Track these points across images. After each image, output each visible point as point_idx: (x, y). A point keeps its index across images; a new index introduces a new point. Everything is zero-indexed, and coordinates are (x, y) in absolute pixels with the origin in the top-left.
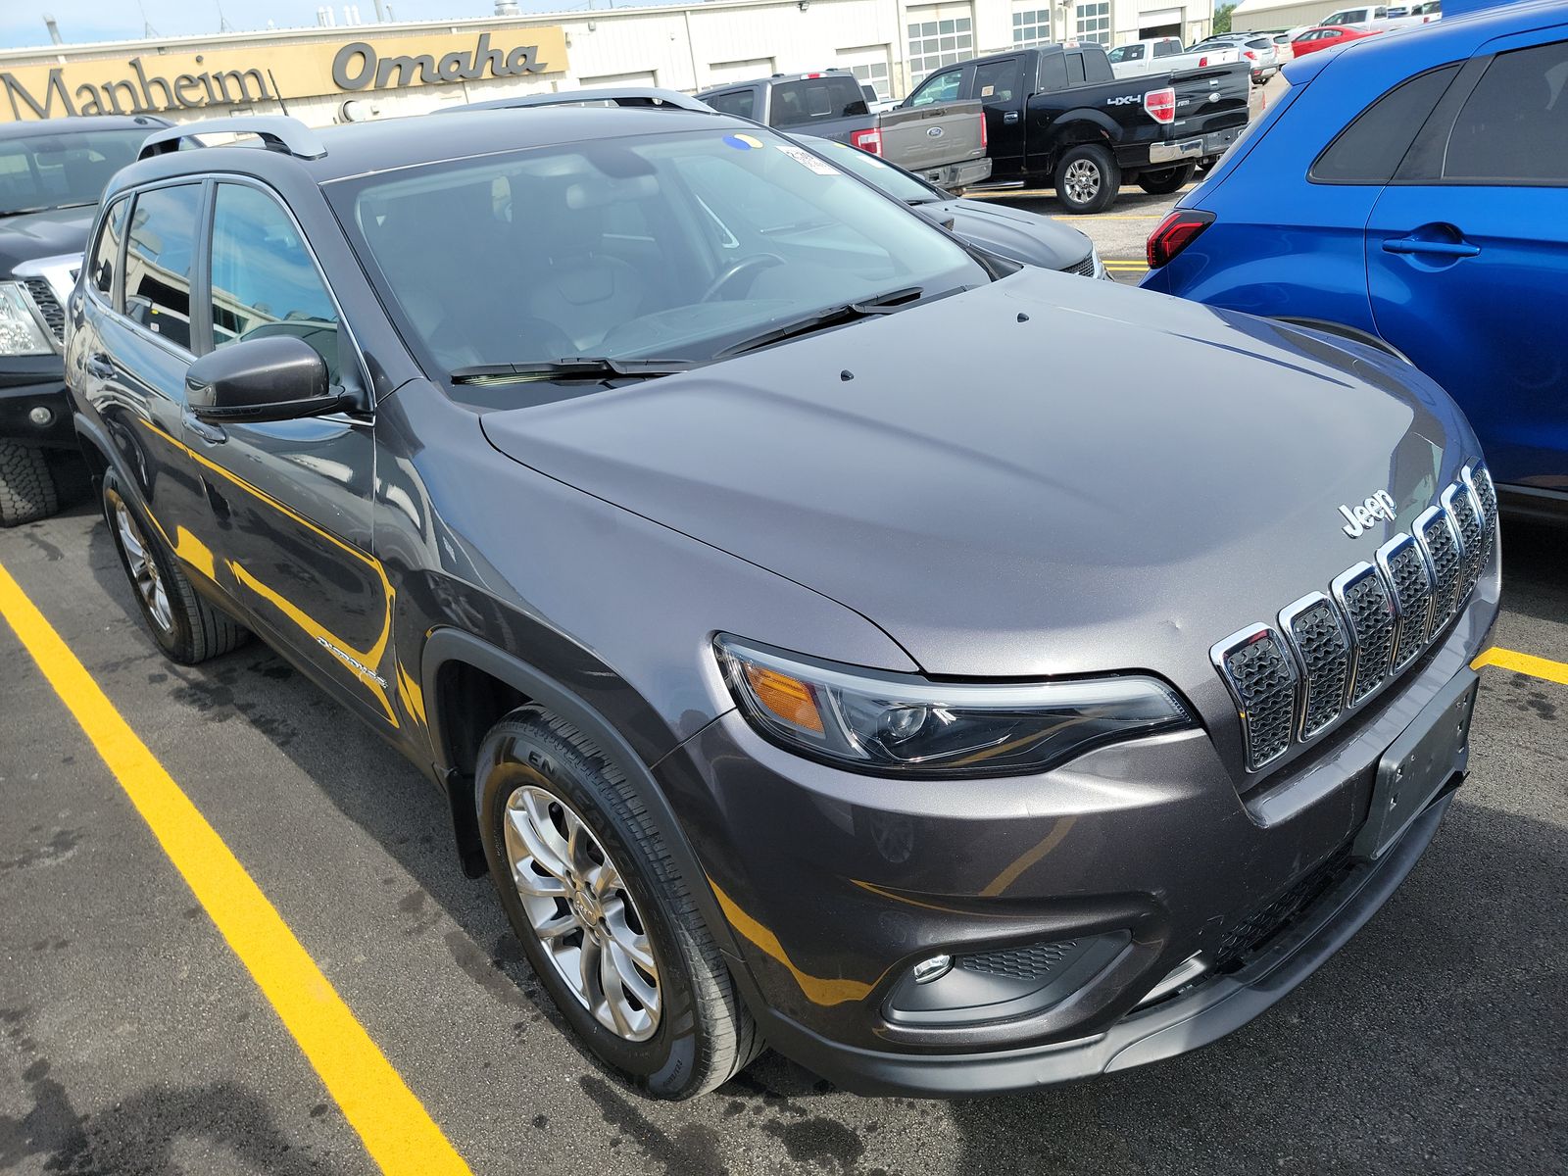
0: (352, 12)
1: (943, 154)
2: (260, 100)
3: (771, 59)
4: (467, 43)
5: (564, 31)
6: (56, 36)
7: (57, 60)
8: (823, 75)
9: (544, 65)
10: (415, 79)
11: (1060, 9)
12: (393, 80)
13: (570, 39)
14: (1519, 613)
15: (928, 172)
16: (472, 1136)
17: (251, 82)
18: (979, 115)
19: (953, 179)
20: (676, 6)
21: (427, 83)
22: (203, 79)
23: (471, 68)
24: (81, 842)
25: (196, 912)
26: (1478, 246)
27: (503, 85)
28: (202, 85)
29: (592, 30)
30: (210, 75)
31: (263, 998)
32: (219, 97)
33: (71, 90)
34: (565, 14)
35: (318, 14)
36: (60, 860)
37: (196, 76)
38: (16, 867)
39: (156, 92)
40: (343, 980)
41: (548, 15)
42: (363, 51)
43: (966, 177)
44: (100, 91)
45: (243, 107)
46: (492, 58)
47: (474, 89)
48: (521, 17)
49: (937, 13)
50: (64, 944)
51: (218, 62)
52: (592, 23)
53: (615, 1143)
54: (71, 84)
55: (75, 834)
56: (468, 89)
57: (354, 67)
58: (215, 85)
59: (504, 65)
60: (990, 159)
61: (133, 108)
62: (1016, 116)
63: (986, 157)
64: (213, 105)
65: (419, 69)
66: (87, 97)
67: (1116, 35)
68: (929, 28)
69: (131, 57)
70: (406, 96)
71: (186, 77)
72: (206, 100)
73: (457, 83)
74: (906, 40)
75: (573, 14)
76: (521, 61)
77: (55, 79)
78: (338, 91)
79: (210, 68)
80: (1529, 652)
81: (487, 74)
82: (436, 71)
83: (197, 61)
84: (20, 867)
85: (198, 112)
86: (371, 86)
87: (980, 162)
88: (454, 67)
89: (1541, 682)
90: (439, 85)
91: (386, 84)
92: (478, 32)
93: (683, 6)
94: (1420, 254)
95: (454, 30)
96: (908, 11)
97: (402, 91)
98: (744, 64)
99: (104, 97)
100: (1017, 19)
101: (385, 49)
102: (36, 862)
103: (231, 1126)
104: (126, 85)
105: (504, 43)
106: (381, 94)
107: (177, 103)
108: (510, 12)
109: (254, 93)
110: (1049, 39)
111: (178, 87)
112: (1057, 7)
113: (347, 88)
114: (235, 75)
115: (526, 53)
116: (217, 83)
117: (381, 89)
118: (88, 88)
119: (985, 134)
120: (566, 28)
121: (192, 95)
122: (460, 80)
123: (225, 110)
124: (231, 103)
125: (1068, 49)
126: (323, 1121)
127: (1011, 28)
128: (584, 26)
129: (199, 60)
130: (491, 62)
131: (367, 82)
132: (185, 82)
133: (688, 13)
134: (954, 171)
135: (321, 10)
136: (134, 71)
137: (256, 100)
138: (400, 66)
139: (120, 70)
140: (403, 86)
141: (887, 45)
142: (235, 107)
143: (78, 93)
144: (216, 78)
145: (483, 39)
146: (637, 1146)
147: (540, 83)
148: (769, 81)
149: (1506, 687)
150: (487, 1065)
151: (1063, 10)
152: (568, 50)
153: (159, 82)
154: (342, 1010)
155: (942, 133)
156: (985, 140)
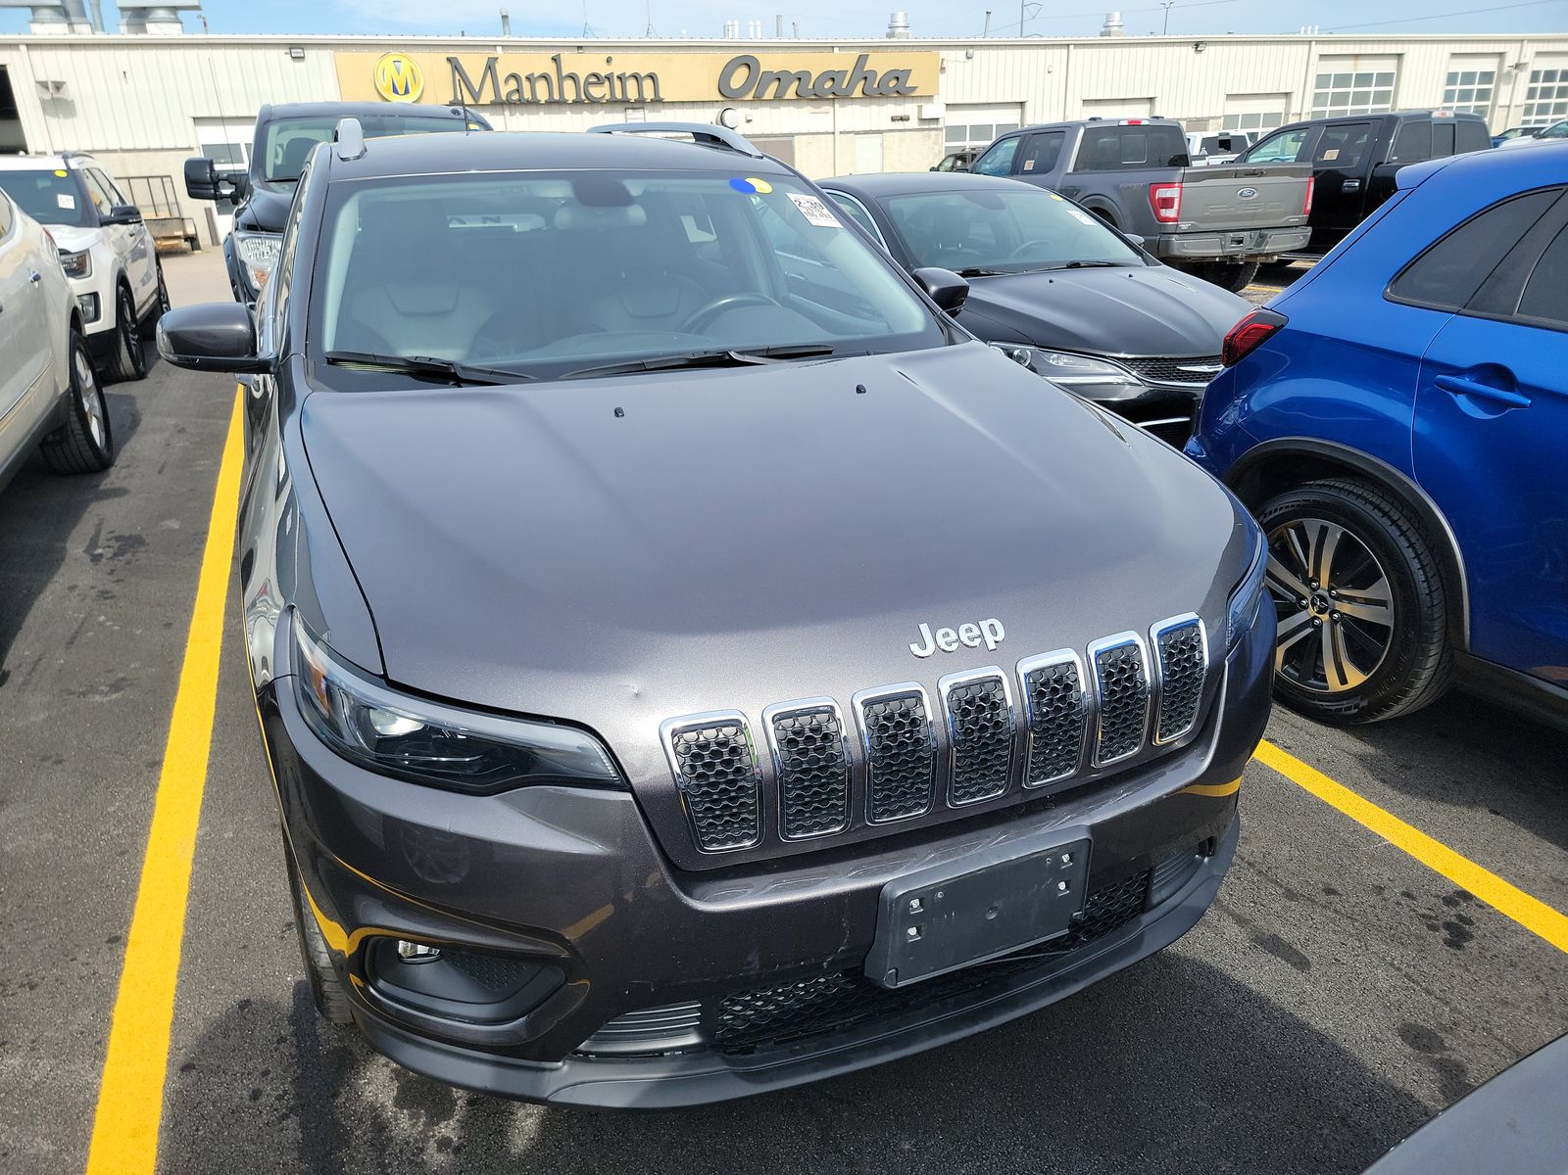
0: (755, 27)
1: (1253, 217)
2: (652, 101)
3: (1151, 100)
4: (844, 62)
5: (941, 58)
6: (507, 28)
7: (496, 50)
8: (1144, 123)
9: (914, 89)
10: (791, 94)
11: (1509, 73)
12: (770, 92)
13: (945, 64)
14: (1526, 828)
15: (1231, 234)
16: (191, 998)
17: (648, 84)
18: (1307, 179)
19: (1258, 244)
20: (1060, 39)
21: (800, 97)
22: (608, 78)
23: (844, 86)
24: (128, 689)
25: (156, 764)
26: (1529, 397)
27: (871, 105)
28: (607, 83)
29: (968, 58)
30: (615, 76)
31: (145, 845)
32: (619, 95)
33: (501, 77)
34: (946, 41)
35: (724, 26)
36: (105, 699)
37: (603, 75)
38: (76, 696)
39: (569, 85)
40: (205, 847)
41: (929, 41)
42: (749, 63)
43: (1273, 245)
44: (524, 79)
45: (637, 106)
46: (866, 78)
47: (843, 106)
48: (912, 40)
49: (1356, 65)
50: (60, 762)
51: (625, 64)
52: (970, 51)
53: (282, 1040)
54: (502, 72)
55: (129, 682)
56: (837, 106)
57: (739, 78)
58: (617, 83)
59: (876, 86)
60: (1310, 229)
61: (547, 98)
62: (1357, 184)
63: (1307, 225)
64: (613, 102)
65: (796, 83)
66: (513, 85)
67: (1497, 108)
68: (1342, 80)
69: (554, 53)
70: (779, 108)
71: (595, 75)
72: (608, 97)
73: (828, 99)
74: (1311, 90)
75: (955, 41)
76: (893, 83)
77: (490, 67)
78: (721, 98)
79: (616, 69)
80: (1499, 872)
81: (857, 93)
82: (811, 87)
83: (608, 61)
84: (79, 697)
85: (599, 107)
86: (750, 97)
87: (1298, 230)
88: (828, 84)
89: (1481, 905)
90: (812, 100)
91: (763, 95)
92: (857, 53)
93: (1067, 39)
94: (1473, 396)
95: (836, 50)
96: (1320, 60)
97: (776, 103)
98: (1120, 102)
99: (526, 85)
100: (1452, 78)
101: (769, 63)
102: (90, 695)
103: (54, 930)
104: (545, 77)
105: (879, 64)
106: (757, 104)
107: (583, 97)
108: (901, 35)
109: (649, 95)
110: (1389, 106)
111: (588, 83)
112: (1506, 69)
113: (729, 96)
114: (635, 76)
115: (899, 76)
116: (619, 83)
117: (758, 99)
118: (514, 76)
119: (1310, 201)
120: (943, 54)
121: (597, 92)
122: (831, 96)
123: (621, 107)
124: (628, 101)
125: (1438, 118)
126: (110, 949)
127: (1442, 87)
128: (961, 54)
129: (609, 60)
130: (863, 82)
131: (747, 93)
132: (594, 80)
133: (1072, 47)
134: (1262, 237)
135: (729, 23)
136: (554, 65)
137: (649, 100)
138: (779, 79)
139: (542, 64)
140: (779, 98)
141: (1287, 95)
142: (631, 106)
143: (506, 81)
144: (619, 78)
145: (862, 60)
146: (293, 1049)
147: (907, 105)
148: (1084, 124)
149: (1434, 900)
150: (245, 947)
151: (1513, 74)
152: (941, 76)
153: (573, 77)
154: (186, 867)
155: (1255, 195)
156: (1309, 207)
